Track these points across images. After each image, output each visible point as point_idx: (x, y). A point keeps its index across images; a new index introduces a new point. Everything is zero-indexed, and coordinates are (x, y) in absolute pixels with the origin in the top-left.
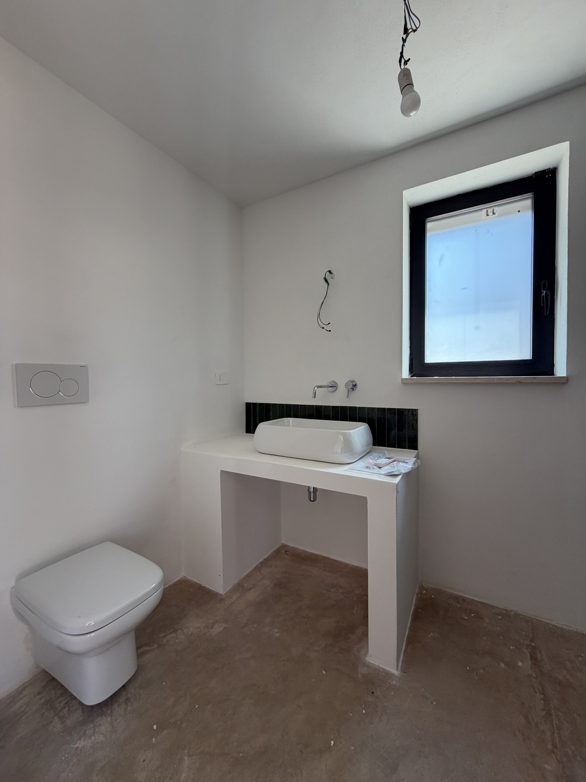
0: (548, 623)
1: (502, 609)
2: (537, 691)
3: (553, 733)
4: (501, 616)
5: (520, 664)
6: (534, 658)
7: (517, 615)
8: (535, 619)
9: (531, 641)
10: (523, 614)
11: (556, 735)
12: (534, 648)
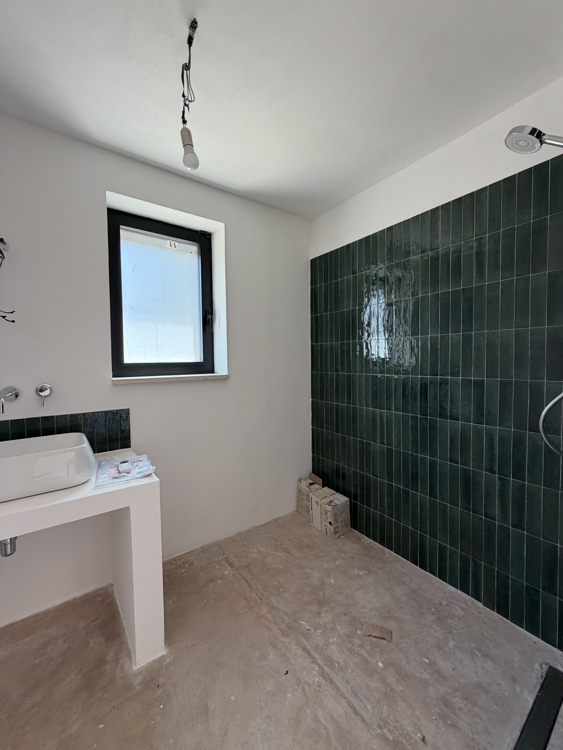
0: (224, 539)
1: (200, 548)
2: (241, 580)
3: (257, 594)
4: (202, 553)
5: (226, 572)
6: (230, 564)
7: (209, 546)
8: (217, 541)
9: (224, 555)
10: (211, 543)
11: (258, 593)
12: (226, 558)
